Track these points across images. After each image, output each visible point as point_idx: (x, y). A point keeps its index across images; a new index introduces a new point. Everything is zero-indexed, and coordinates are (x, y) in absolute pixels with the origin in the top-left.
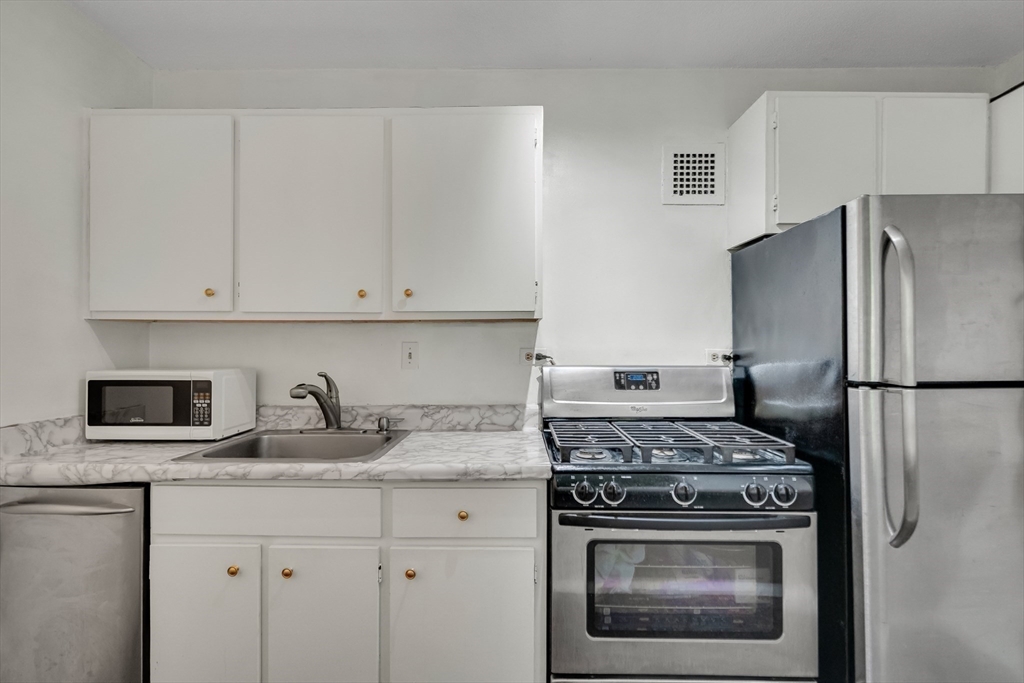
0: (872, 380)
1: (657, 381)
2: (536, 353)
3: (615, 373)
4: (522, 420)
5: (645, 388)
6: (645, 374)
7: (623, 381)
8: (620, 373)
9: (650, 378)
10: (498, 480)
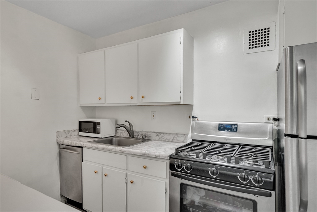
0: (293, 134)
1: (237, 128)
2: (192, 116)
3: (219, 124)
4: (187, 139)
5: (231, 131)
6: (232, 125)
7: (222, 128)
8: (221, 124)
9: (234, 127)
10: (153, 157)
